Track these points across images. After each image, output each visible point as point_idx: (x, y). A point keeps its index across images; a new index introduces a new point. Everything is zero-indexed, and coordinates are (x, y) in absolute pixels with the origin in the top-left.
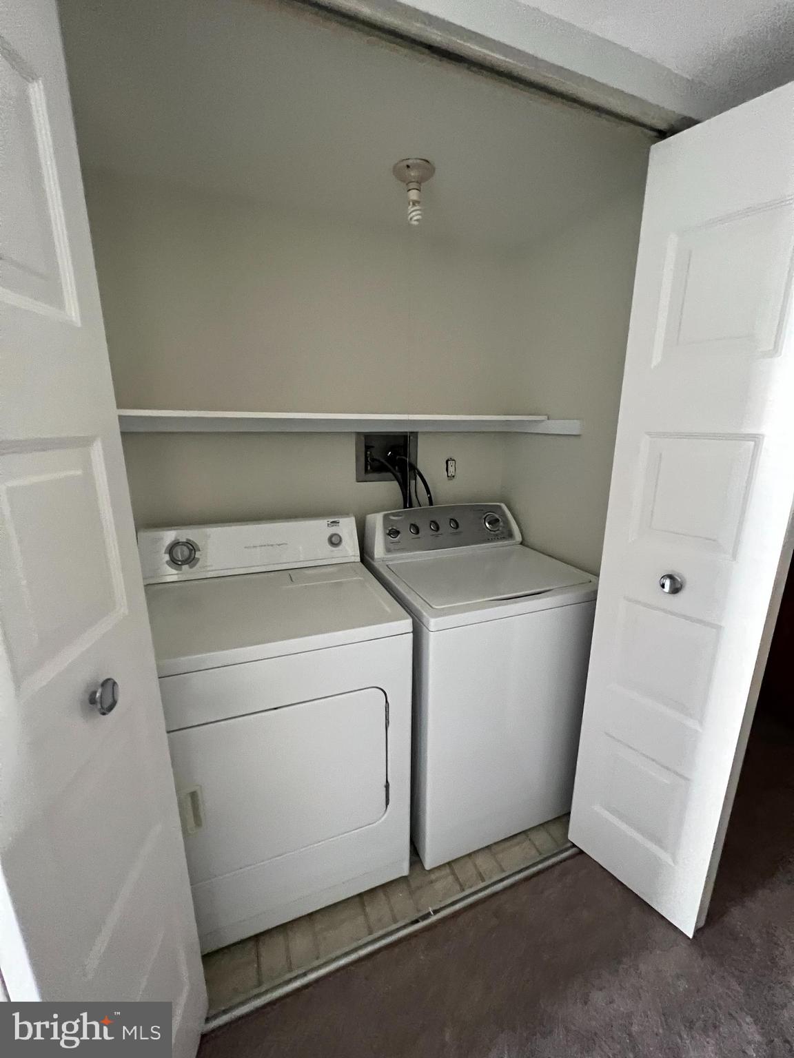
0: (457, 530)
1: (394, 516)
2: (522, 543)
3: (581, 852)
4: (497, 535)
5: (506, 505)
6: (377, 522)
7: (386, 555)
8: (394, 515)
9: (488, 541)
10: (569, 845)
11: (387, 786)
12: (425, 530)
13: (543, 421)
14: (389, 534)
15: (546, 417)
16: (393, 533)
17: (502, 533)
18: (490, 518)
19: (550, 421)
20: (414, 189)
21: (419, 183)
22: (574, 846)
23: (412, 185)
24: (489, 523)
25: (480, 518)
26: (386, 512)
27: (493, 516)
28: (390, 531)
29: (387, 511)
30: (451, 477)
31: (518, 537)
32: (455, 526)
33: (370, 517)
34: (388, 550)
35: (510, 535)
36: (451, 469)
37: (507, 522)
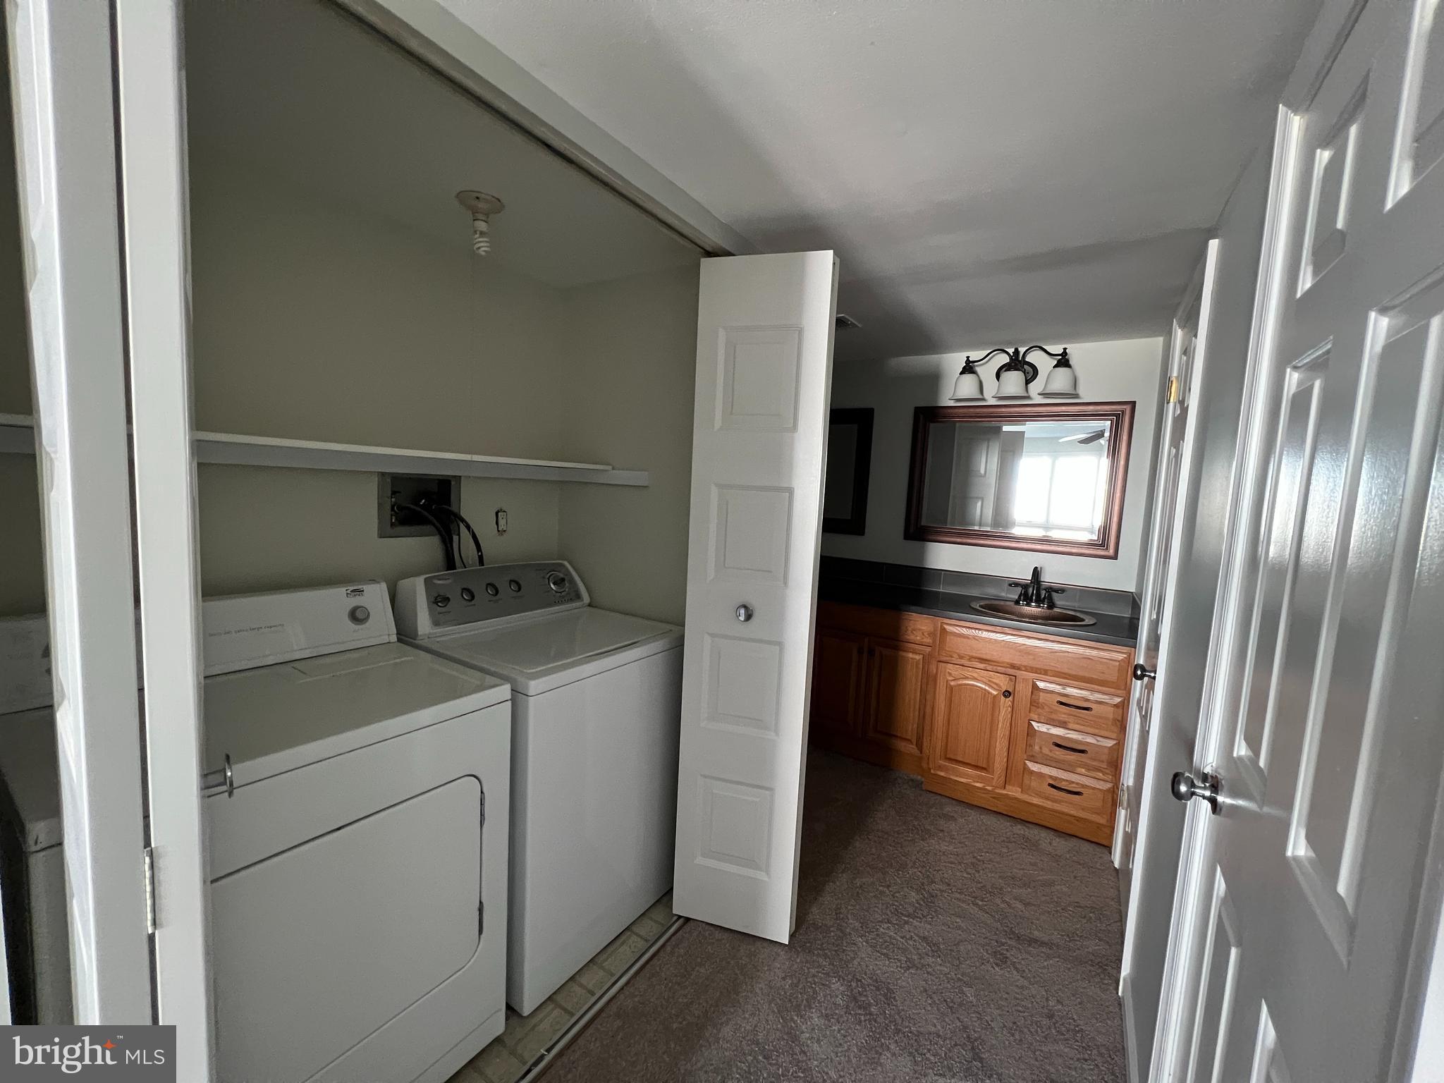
0: (519, 594)
1: (440, 580)
2: (590, 605)
3: (688, 920)
4: (563, 597)
5: (568, 562)
6: (417, 589)
7: (433, 630)
8: (438, 578)
9: (555, 603)
10: (675, 918)
11: (481, 910)
12: (482, 595)
13: (606, 471)
14: (436, 602)
15: (611, 467)
16: (439, 600)
17: (568, 594)
18: (554, 577)
19: (614, 471)
20: (482, 220)
21: (487, 215)
22: (680, 917)
23: (480, 216)
24: (554, 584)
25: (544, 578)
26: (427, 576)
27: (558, 576)
28: (436, 598)
29: (426, 574)
30: (501, 532)
31: (586, 598)
32: (517, 589)
33: (404, 584)
34: (436, 623)
35: (578, 597)
36: (502, 522)
37: (572, 581)
